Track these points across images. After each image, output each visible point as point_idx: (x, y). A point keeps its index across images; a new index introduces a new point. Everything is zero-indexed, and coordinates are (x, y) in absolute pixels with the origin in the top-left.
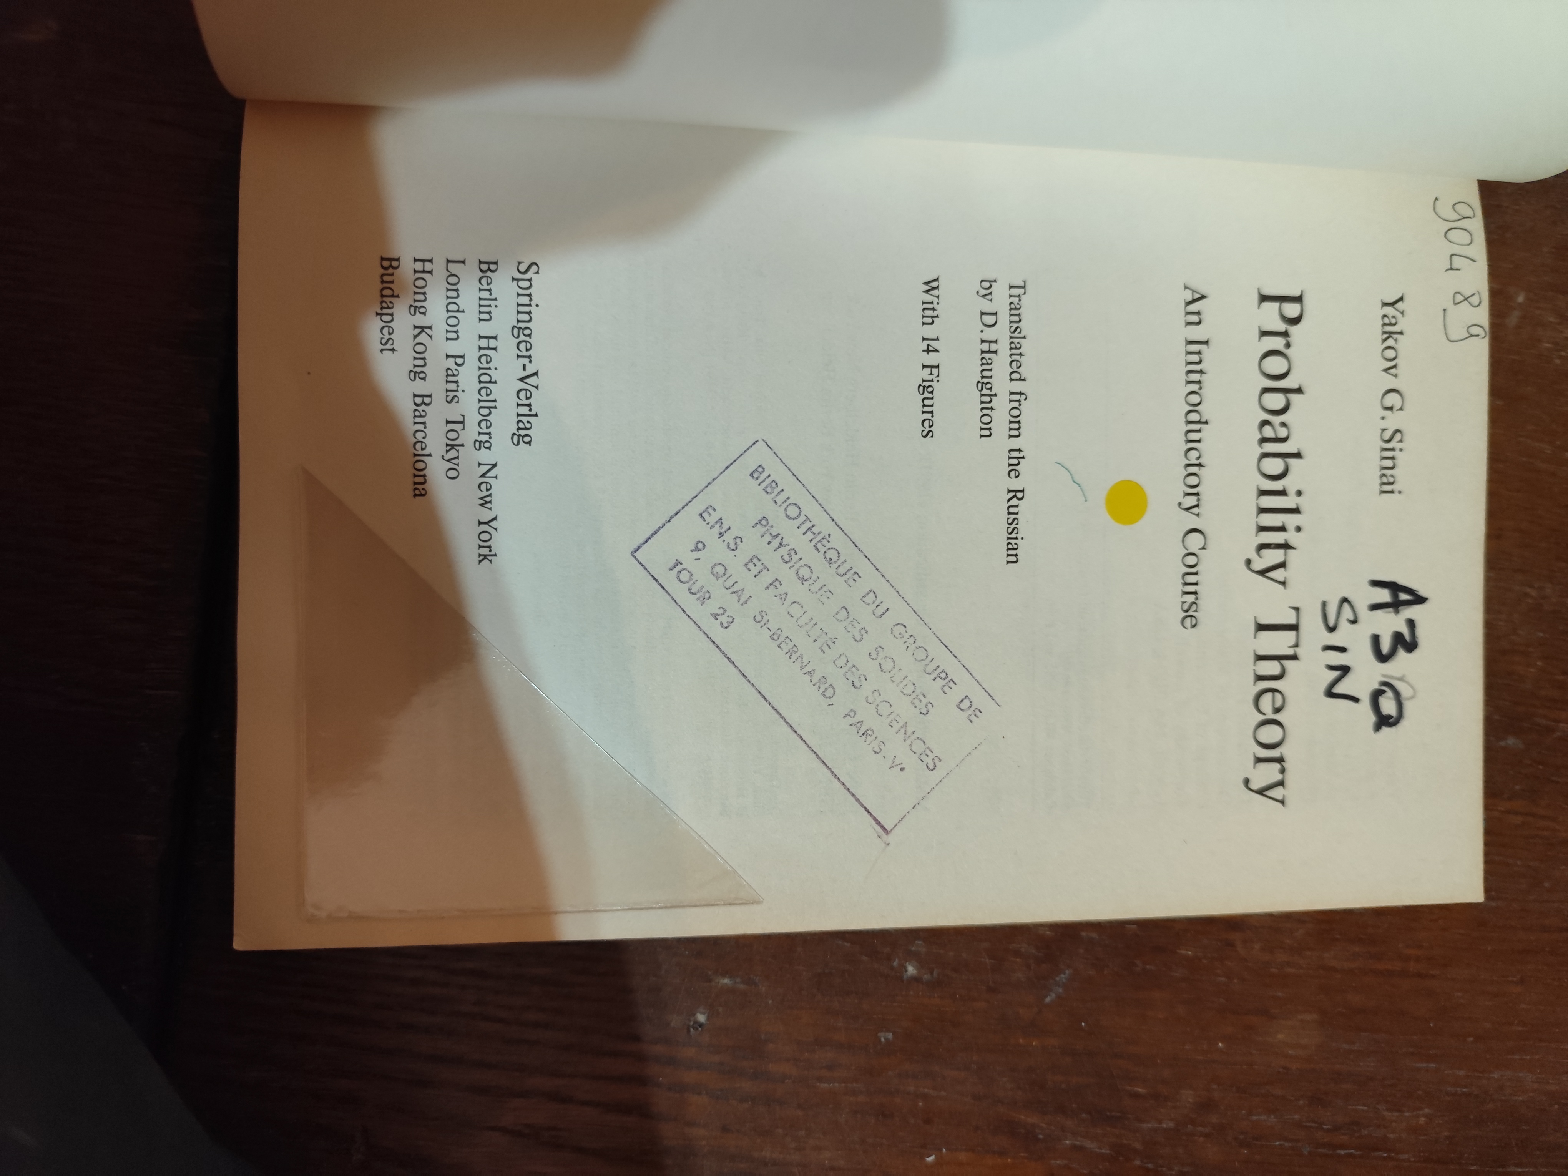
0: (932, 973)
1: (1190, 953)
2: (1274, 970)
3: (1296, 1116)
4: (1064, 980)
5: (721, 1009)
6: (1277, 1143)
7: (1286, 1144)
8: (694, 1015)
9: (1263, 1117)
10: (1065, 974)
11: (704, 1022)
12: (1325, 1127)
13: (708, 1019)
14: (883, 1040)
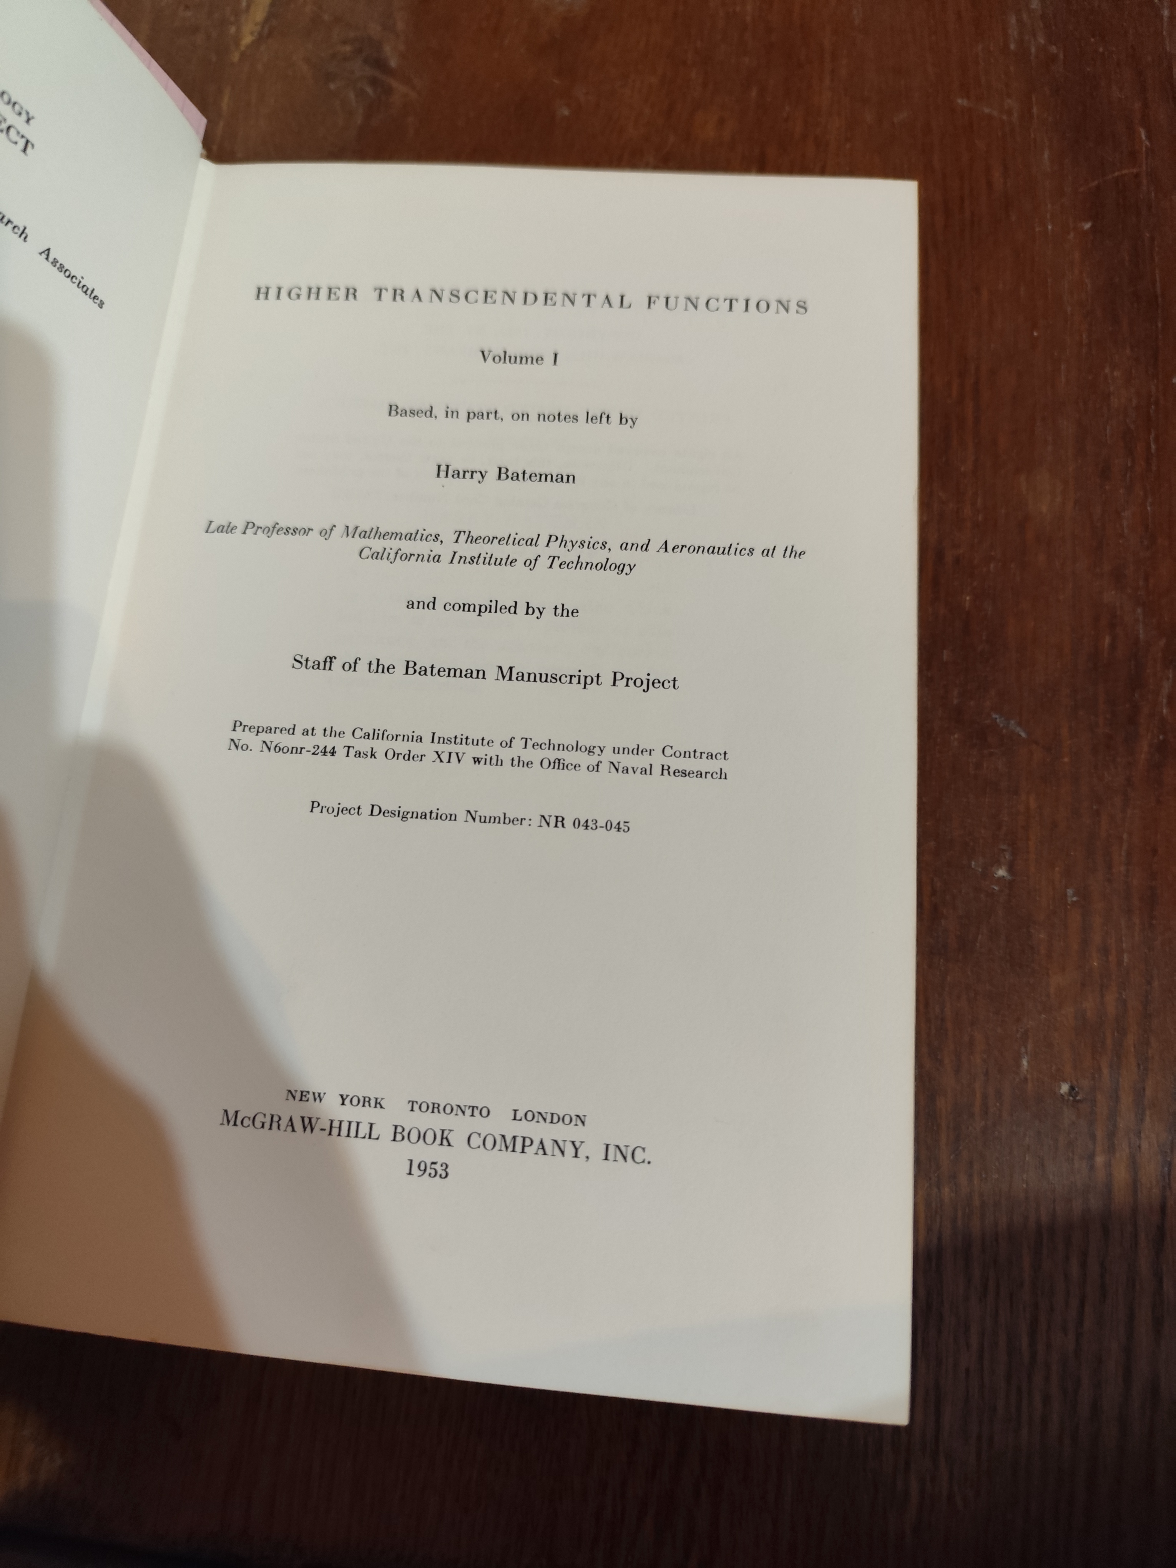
0: (1004, 850)
1: (968, 598)
2: (980, 518)
3: (1121, 491)
4: (1003, 719)
5: (1054, 1068)
6: (1149, 508)
7: (1150, 500)
8: (1062, 1095)
9: (1125, 523)
10: (996, 718)
11: (1070, 1084)
12: (1129, 465)
13: (1065, 1081)
14: (1075, 899)
